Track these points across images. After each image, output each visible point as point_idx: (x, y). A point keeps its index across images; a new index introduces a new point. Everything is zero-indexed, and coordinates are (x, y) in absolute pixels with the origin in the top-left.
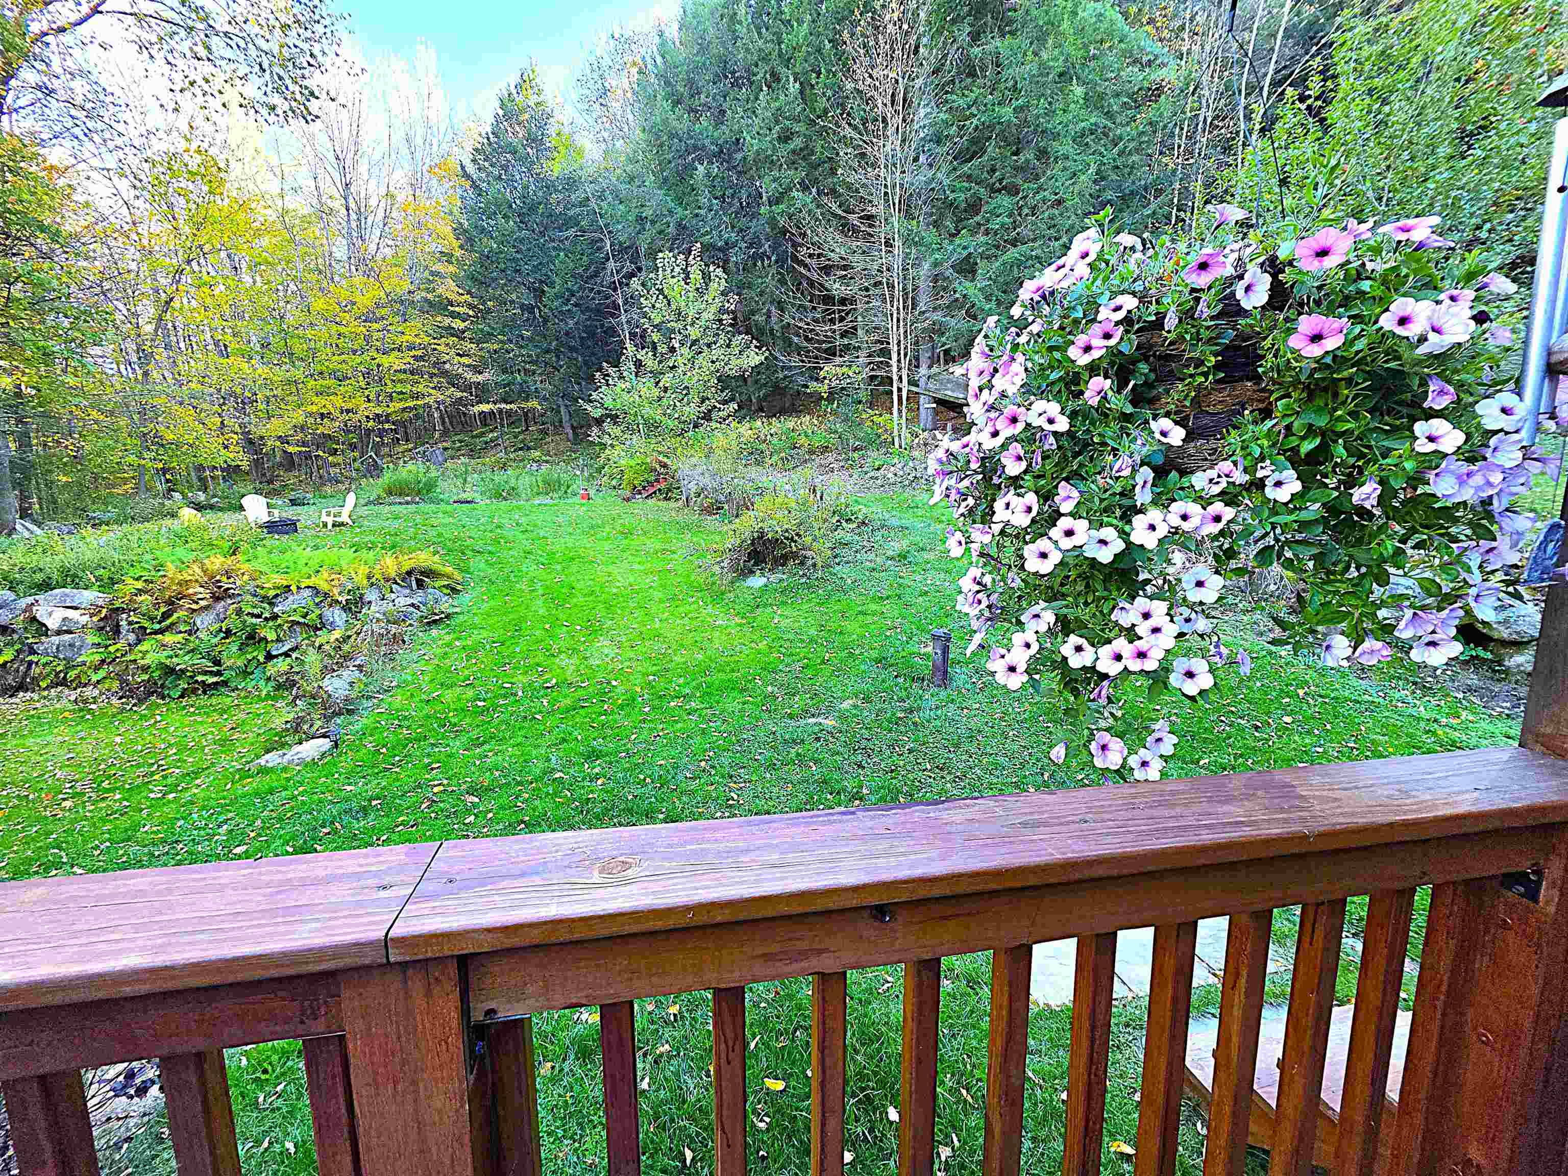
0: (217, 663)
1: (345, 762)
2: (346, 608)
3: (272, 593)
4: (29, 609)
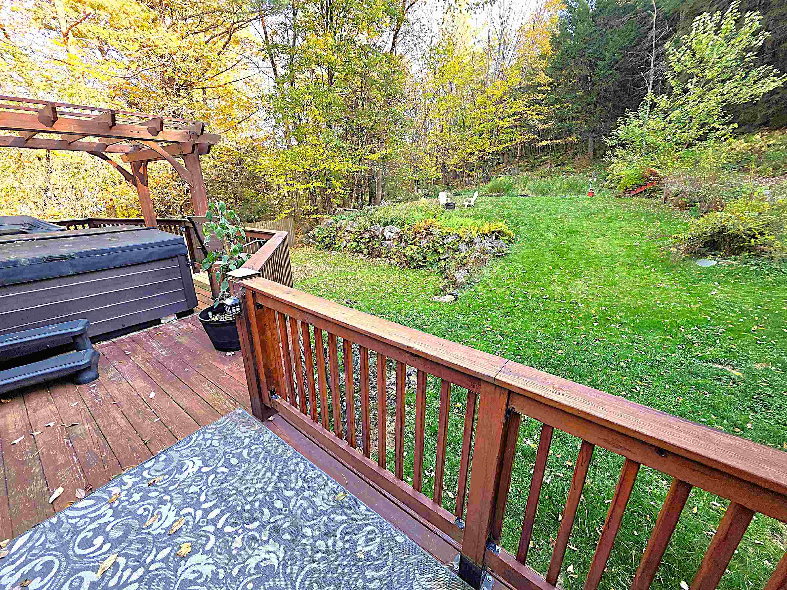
0: (425, 258)
1: (458, 307)
2: (467, 245)
3: (444, 235)
4: (382, 231)
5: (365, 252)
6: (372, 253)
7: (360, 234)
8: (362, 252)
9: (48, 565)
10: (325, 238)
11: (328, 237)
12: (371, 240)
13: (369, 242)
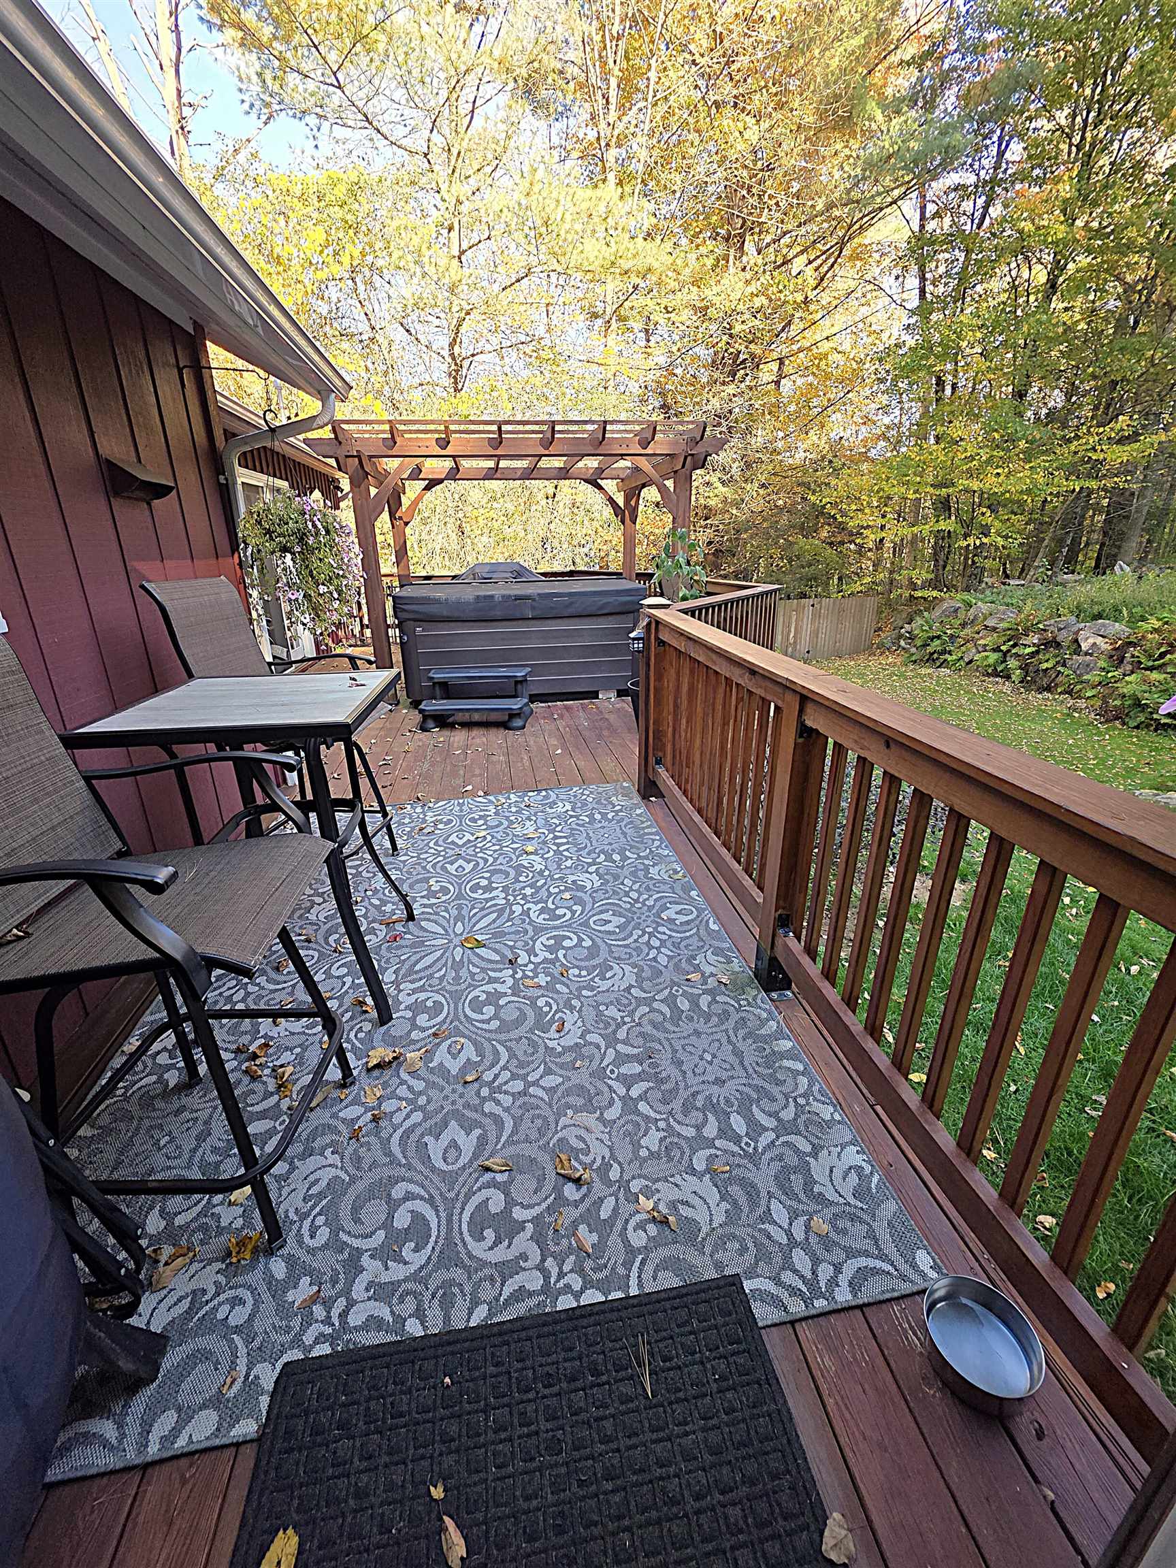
4: (1077, 633)
5: (1017, 674)
6: (1034, 681)
7: (1015, 637)
8: (1008, 677)
9: (450, 821)
10: (932, 639)
11: (938, 637)
12: (1037, 652)
13: (1032, 655)
